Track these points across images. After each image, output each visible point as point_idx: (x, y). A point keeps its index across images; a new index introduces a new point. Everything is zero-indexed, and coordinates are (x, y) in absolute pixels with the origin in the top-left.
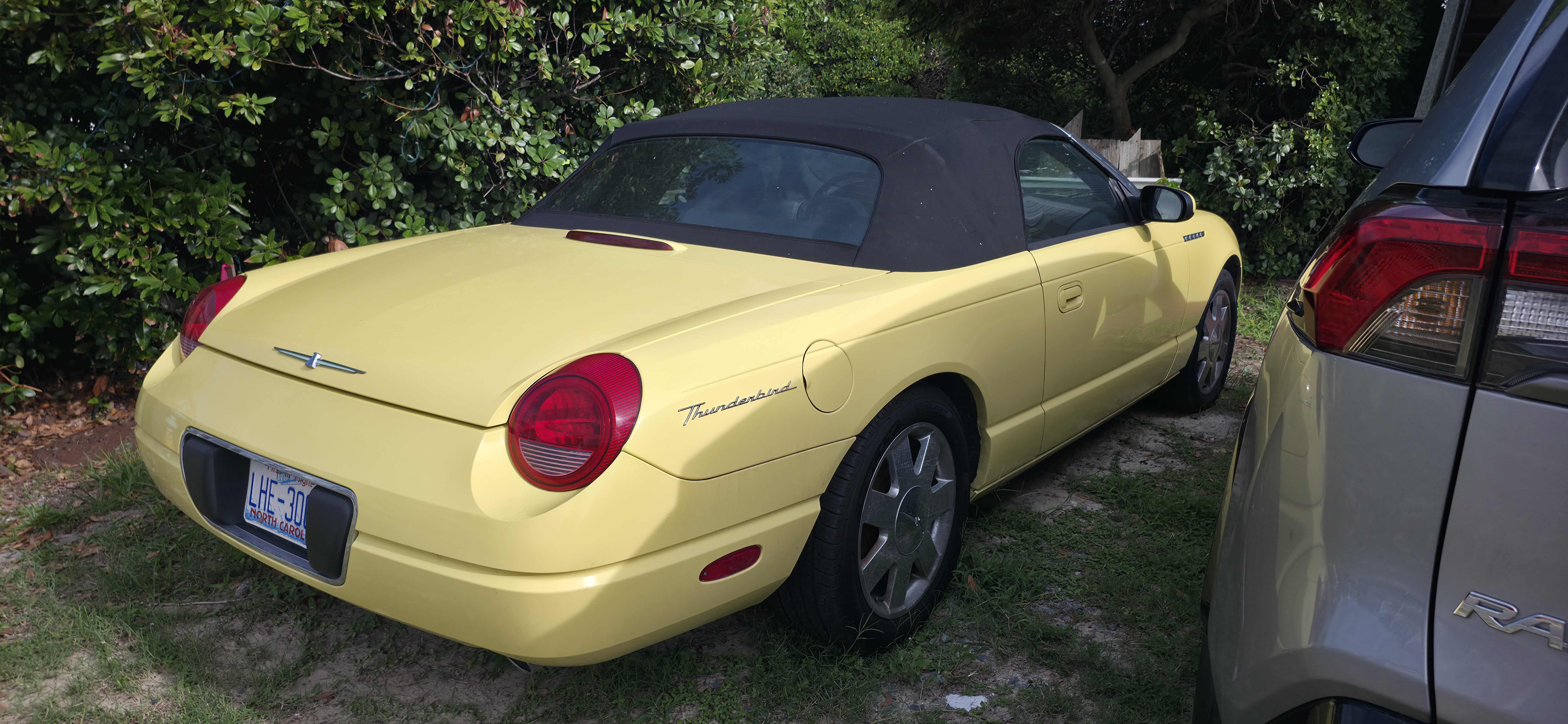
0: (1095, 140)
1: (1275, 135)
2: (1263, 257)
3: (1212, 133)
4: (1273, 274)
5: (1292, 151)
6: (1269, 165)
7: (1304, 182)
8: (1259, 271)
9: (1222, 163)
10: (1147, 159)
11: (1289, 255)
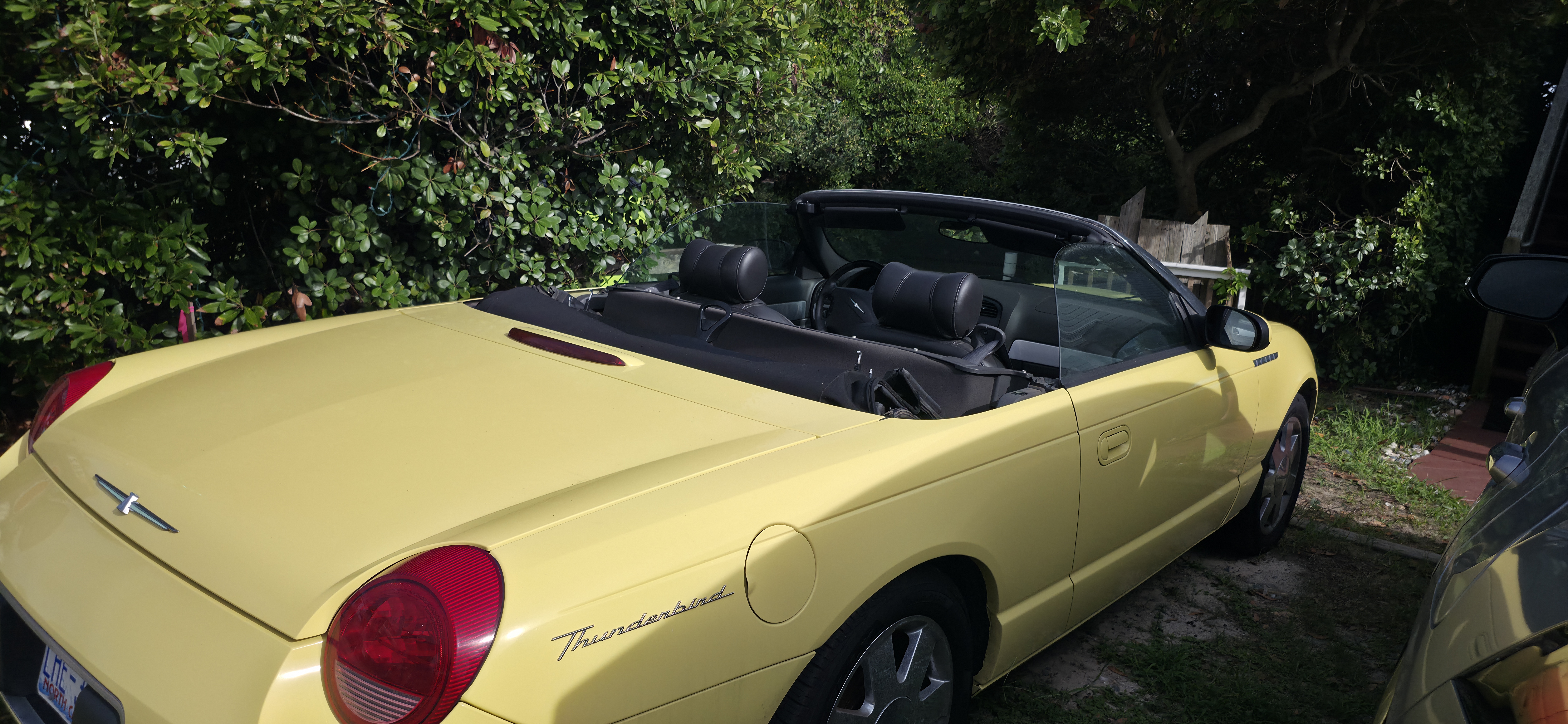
0: (1157, 221)
1: (1358, 231)
2: (1335, 361)
3: (1287, 223)
4: (1346, 381)
5: (1376, 248)
6: (1349, 262)
7: (1388, 284)
8: (1331, 376)
9: (1297, 257)
10: (1213, 244)
11: (1366, 361)
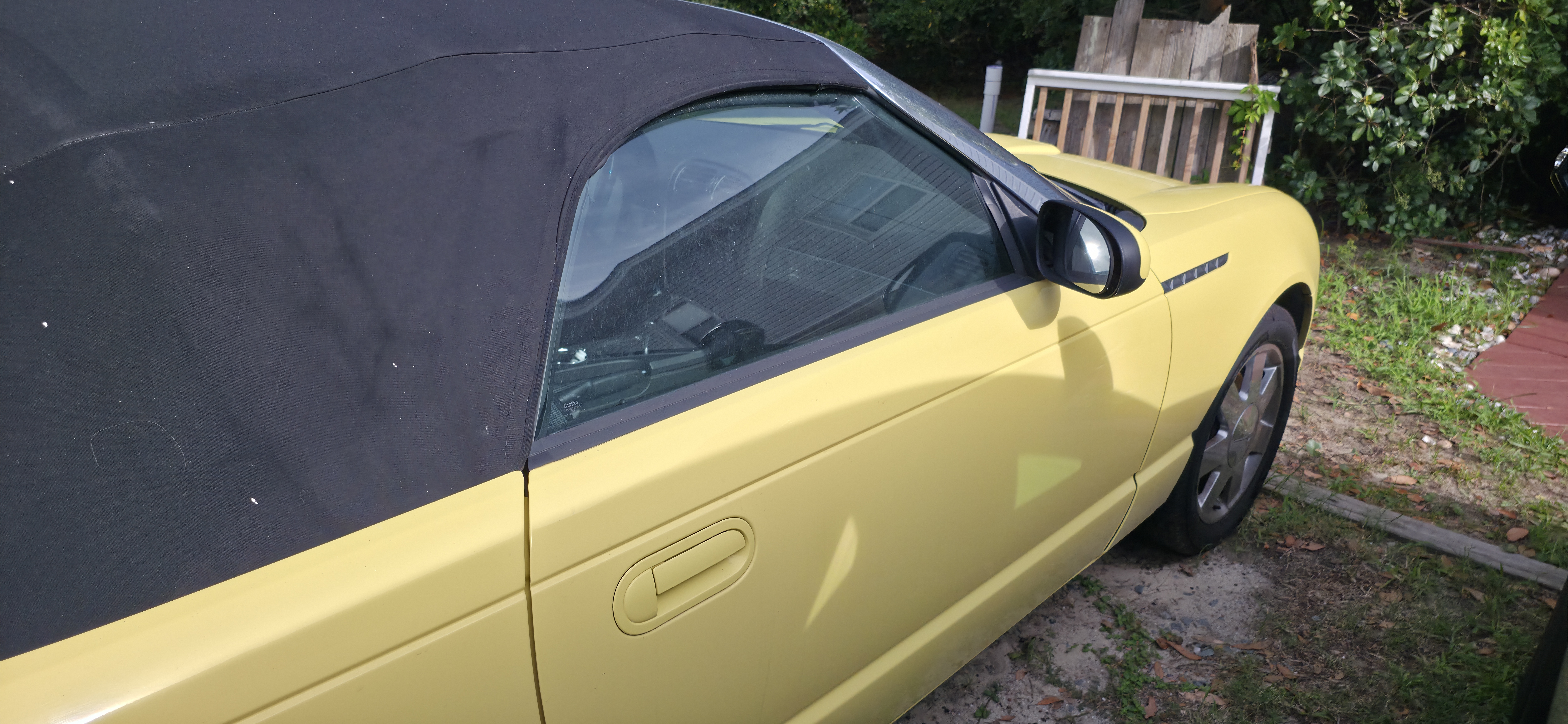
0: (1162, 21)
1: (1432, 27)
2: (1390, 208)
3: (1336, 18)
4: (1403, 234)
5: (1457, 51)
6: (1417, 72)
7: (1470, 101)
8: (1382, 228)
9: (1343, 66)
10: (1234, 52)
11: (1432, 207)
